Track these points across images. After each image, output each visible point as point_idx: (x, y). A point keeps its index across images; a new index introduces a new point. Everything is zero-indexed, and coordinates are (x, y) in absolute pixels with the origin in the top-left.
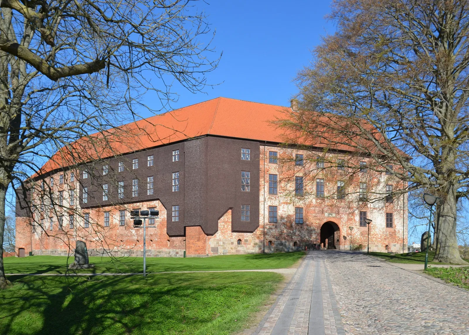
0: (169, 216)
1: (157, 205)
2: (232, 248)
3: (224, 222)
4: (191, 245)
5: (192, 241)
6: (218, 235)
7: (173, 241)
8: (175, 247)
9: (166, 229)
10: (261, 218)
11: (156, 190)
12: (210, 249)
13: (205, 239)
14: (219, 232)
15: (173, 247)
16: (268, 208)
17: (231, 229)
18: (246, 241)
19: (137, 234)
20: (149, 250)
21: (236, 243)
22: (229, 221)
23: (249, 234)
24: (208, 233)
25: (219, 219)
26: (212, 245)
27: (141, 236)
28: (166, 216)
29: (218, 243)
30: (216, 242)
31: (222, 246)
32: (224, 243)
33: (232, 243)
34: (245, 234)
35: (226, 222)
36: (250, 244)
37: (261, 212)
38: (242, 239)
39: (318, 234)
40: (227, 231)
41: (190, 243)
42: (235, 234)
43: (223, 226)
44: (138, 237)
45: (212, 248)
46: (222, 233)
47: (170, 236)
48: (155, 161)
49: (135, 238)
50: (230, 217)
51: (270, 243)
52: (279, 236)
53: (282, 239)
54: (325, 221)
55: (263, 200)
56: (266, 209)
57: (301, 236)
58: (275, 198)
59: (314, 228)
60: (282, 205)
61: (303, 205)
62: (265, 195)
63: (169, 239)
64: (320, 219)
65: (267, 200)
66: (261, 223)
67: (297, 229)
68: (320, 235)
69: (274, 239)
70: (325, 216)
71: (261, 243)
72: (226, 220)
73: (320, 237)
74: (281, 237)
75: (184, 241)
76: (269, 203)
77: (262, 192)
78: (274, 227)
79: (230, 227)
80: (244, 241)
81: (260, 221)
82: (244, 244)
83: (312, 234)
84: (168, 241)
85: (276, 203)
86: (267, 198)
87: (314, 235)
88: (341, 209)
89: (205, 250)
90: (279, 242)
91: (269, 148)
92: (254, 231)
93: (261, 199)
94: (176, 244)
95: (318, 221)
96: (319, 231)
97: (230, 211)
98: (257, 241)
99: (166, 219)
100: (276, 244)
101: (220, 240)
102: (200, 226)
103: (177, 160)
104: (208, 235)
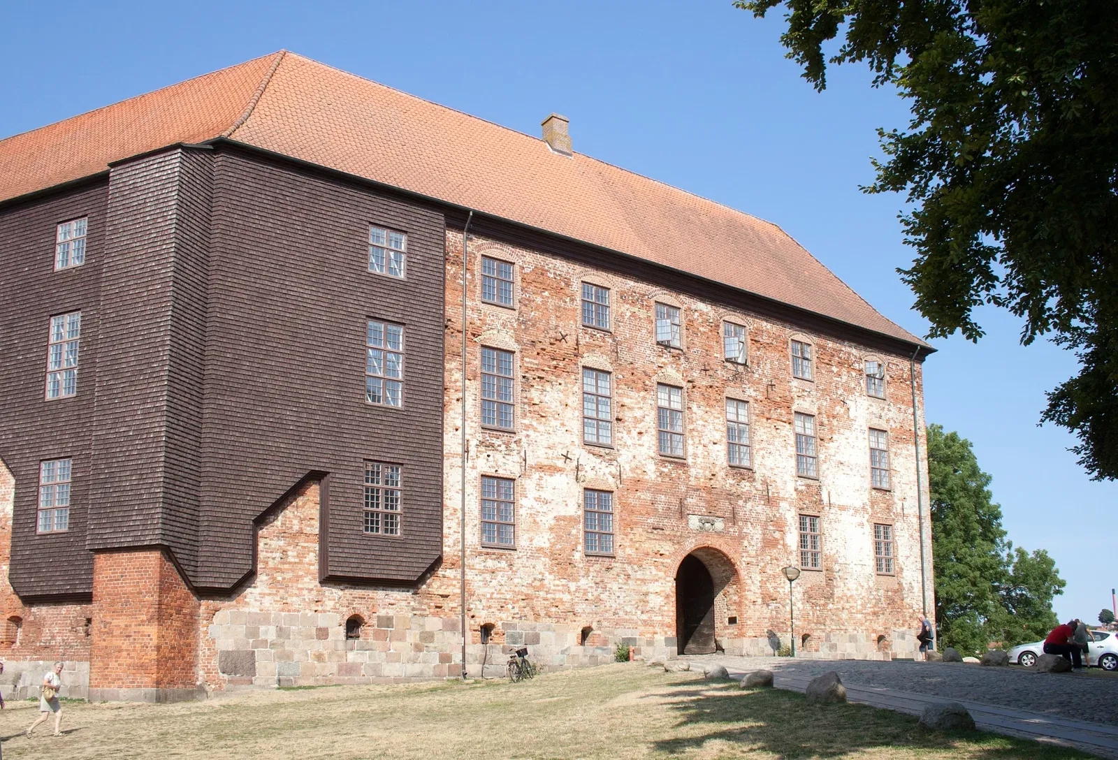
0: (26, 509)
2: (319, 657)
3: (283, 534)
4: (118, 642)
5: (121, 622)
6: (256, 597)
7: (38, 625)
8: (45, 653)
10: (450, 526)
12: (215, 662)
13: (192, 615)
14: (262, 579)
15: (36, 651)
16: (478, 483)
17: (315, 568)
18: (387, 622)
21: (342, 630)
22: (308, 530)
23: (397, 595)
24: (204, 581)
25: (262, 520)
26: (226, 643)
29: (253, 633)
30: (242, 629)
31: (273, 645)
32: (281, 632)
33: (323, 633)
34: (380, 594)
35: (294, 536)
36: (402, 638)
37: (452, 499)
38: (365, 614)
39: (667, 597)
40: (298, 578)
41: (110, 633)
42: (335, 595)
43: (278, 555)
45: (226, 655)
46: (274, 583)
47: (29, 601)
50: (315, 512)
51: (486, 630)
52: (522, 604)
53: (537, 616)
54: (690, 546)
55: (459, 450)
56: (469, 489)
57: (608, 604)
58: (507, 445)
59: (654, 572)
60: (536, 476)
61: (611, 480)
62: (468, 430)
63: (18, 613)
64: (675, 536)
65: (473, 450)
66: (450, 548)
67: (591, 574)
68: (674, 599)
69: (504, 615)
70: (691, 526)
71: (448, 634)
72: (296, 528)
73: (674, 609)
74: (533, 608)
75: (89, 621)
76: (482, 464)
77: (452, 417)
78: (504, 564)
79: (312, 558)
80: (375, 622)
81: (445, 540)
82: (377, 636)
83: (646, 594)
84: (16, 620)
85: (509, 467)
86: (473, 443)
87: (655, 601)
88: (741, 502)
89: (191, 665)
90: (523, 627)
91: (480, 241)
92: (422, 579)
93: (451, 443)
94: (53, 637)
95: (667, 548)
96: (670, 586)
97: (313, 492)
98: (433, 623)
99: (11, 522)
100: (512, 636)
101: (264, 618)
102: (167, 551)
103: (75, 263)
104: (204, 593)
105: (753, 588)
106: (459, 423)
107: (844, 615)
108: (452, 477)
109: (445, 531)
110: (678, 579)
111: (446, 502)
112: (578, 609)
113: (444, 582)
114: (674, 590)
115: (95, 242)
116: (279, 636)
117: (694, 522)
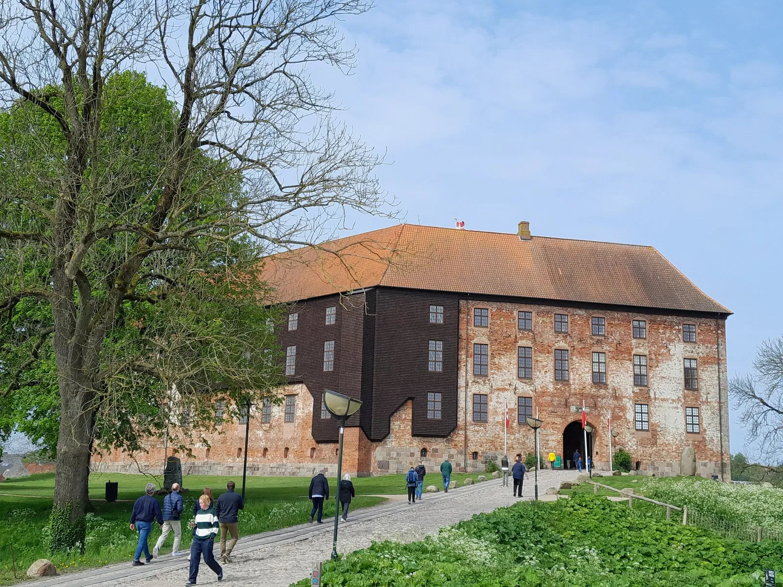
0: (317, 410)
1: (299, 391)
3: (399, 420)
4: (347, 457)
5: (347, 451)
6: (391, 442)
7: (321, 451)
8: (323, 460)
9: (310, 430)
10: (461, 415)
11: (299, 367)
12: (376, 464)
13: (369, 448)
14: (392, 436)
15: (320, 460)
16: (472, 397)
17: (410, 431)
18: (436, 450)
19: (266, 438)
20: (283, 465)
21: (419, 453)
22: (408, 418)
23: (440, 440)
24: (373, 437)
25: (392, 415)
26: (380, 458)
27: (272, 441)
28: (311, 409)
29: (388, 454)
30: (385, 454)
31: (395, 459)
32: (398, 454)
33: (412, 455)
34: (433, 440)
35: (403, 420)
37: (461, 404)
38: (428, 448)
39: (559, 442)
40: (404, 435)
42: (417, 440)
43: (397, 427)
44: (266, 443)
45: (380, 462)
46: (396, 437)
47: (318, 442)
48: (300, 322)
49: (263, 444)
50: (410, 411)
51: (475, 455)
52: (489, 444)
53: (496, 449)
54: (571, 420)
55: (464, 385)
56: (468, 400)
57: (529, 445)
58: (484, 382)
59: (552, 431)
60: (496, 393)
61: (531, 392)
62: (468, 377)
63: (314, 446)
64: (563, 415)
65: (470, 384)
66: (461, 422)
67: (521, 432)
68: (562, 443)
69: (482, 449)
70: (571, 411)
71: (459, 455)
72: (404, 417)
73: (562, 447)
74: (494, 446)
75: (336, 449)
76: (474, 389)
77: (462, 372)
78: (482, 428)
79: (409, 427)
80: (431, 450)
81: (458, 419)
82: (432, 456)
83: (548, 441)
84: (313, 449)
85: (485, 390)
86: (470, 382)
87: (552, 444)
88: (599, 399)
89: (368, 466)
90: (490, 454)
91: (474, 302)
92: (449, 434)
93: (461, 382)
94: (326, 455)
95: (558, 420)
96: (560, 437)
97: (410, 402)
98: (453, 451)
99: (312, 414)
100: (485, 457)
101: (393, 449)
102: (361, 426)
103: (333, 322)
104: (372, 441)
105: (606, 439)
106: (464, 374)
107: (664, 453)
108: (461, 395)
109: (458, 416)
110: (563, 434)
111: (459, 405)
112: (514, 446)
113: (459, 437)
114: (562, 439)
115: (338, 315)
116: (397, 456)
117: (573, 409)
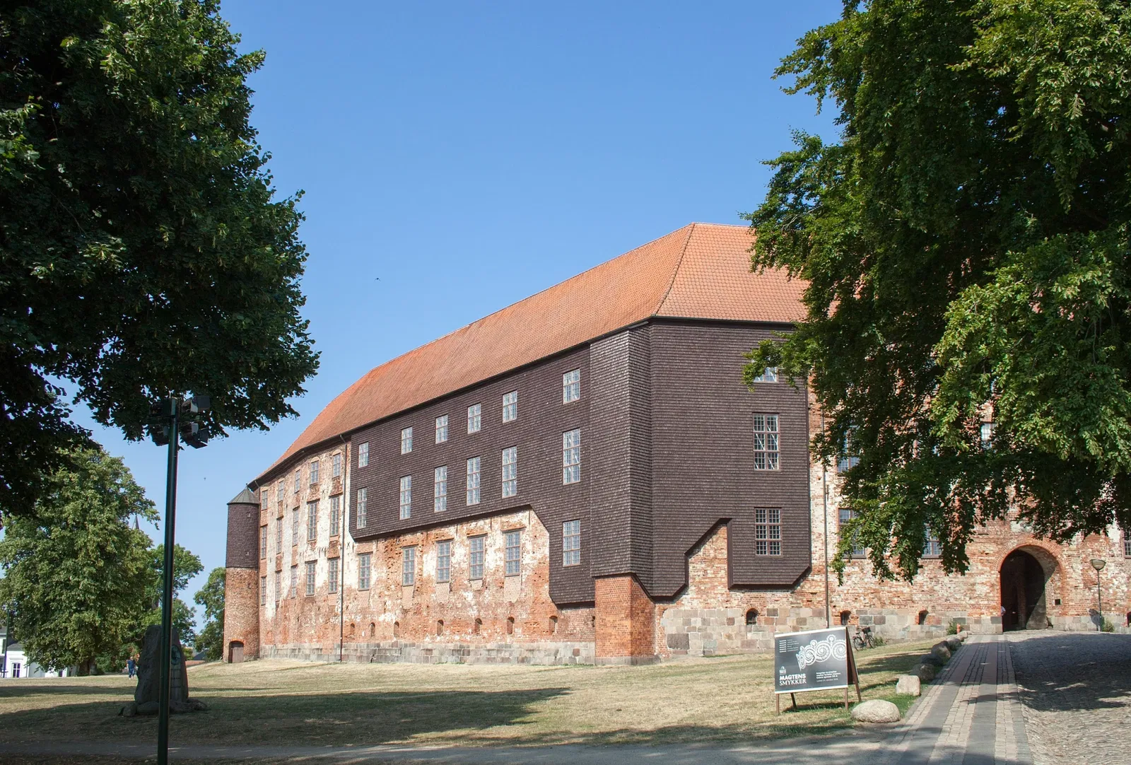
0: (556, 551)
1: (525, 522)
2: (729, 637)
3: (704, 560)
4: (610, 630)
5: (610, 619)
6: (689, 600)
7: (566, 621)
8: (570, 637)
9: (547, 587)
10: (817, 546)
11: (523, 483)
12: (665, 641)
13: (651, 613)
14: (692, 588)
15: (566, 636)
16: (836, 514)
17: (725, 580)
18: (773, 612)
19: (478, 603)
20: (506, 646)
21: (744, 619)
22: (720, 556)
23: (779, 594)
24: (657, 593)
25: (690, 552)
26: (672, 630)
27: (488, 606)
28: (547, 551)
29: (687, 622)
30: (680, 621)
31: (700, 630)
32: (704, 621)
33: (731, 621)
34: (768, 595)
35: (711, 561)
36: (784, 623)
37: (817, 527)
38: (759, 608)
39: (992, 586)
40: (714, 587)
41: (605, 625)
42: (738, 596)
43: (701, 573)
44: (479, 611)
45: (671, 637)
46: (699, 591)
47: (561, 607)
48: (521, 407)
49: (473, 613)
50: (724, 544)
51: (845, 616)
52: (871, 596)
53: (883, 604)
54: (1012, 545)
55: (822, 493)
56: (829, 519)
57: (940, 593)
59: (980, 567)
62: (828, 479)
63: (555, 614)
64: (998, 539)
65: (831, 491)
66: (817, 561)
67: (926, 572)
68: (998, 587)
69: (857, 605)
70: (1013, 531)
71: (816, 619)
72: (712, 555)
73: (999, 595)
74: (880, 599)
75: (594, 618)
76: (839, 501)
77: (815, 472)
78: (857, 569)
79: (723, 573)
80: (766, 612)
81: (813, 555)
82: (767, 621)
83: (974, 584)
84: (554, 618)
86: (831, 488)
87: (982, 590)
89: (651, 643)
90: (871, 613)
92: (797, 583)
93: (816, 488)
94: (575, 628)
95: (991, 548)
96: (995, 577)
97: (723, 531)
98: (806, 612)
99: (548, 560)
100: (864, 619)
101: (694, 613)
102: (634, 576)
103: (575, 398)
104: (657, 599)
105: (1074, 575)
106: (821, 474)
108: (816, 512)
109: (813, 549)
110: (1000, 572)
111: (813, 529)
112: (915, 598)
113: (814, 584)
114: (998, 580)
115: (585, 384)
116: (703, 624)
117: (1016, 527)
